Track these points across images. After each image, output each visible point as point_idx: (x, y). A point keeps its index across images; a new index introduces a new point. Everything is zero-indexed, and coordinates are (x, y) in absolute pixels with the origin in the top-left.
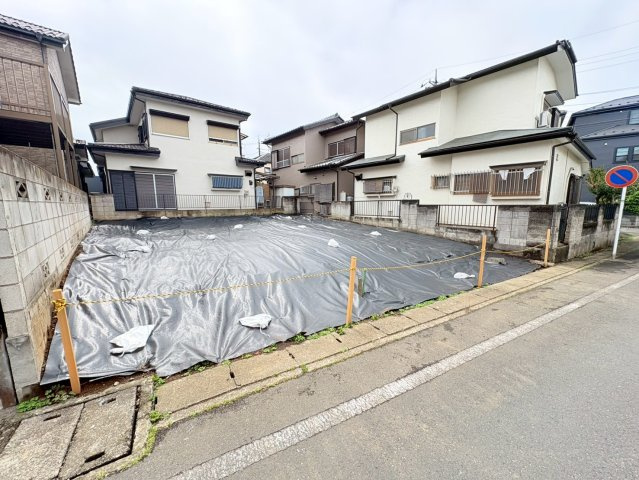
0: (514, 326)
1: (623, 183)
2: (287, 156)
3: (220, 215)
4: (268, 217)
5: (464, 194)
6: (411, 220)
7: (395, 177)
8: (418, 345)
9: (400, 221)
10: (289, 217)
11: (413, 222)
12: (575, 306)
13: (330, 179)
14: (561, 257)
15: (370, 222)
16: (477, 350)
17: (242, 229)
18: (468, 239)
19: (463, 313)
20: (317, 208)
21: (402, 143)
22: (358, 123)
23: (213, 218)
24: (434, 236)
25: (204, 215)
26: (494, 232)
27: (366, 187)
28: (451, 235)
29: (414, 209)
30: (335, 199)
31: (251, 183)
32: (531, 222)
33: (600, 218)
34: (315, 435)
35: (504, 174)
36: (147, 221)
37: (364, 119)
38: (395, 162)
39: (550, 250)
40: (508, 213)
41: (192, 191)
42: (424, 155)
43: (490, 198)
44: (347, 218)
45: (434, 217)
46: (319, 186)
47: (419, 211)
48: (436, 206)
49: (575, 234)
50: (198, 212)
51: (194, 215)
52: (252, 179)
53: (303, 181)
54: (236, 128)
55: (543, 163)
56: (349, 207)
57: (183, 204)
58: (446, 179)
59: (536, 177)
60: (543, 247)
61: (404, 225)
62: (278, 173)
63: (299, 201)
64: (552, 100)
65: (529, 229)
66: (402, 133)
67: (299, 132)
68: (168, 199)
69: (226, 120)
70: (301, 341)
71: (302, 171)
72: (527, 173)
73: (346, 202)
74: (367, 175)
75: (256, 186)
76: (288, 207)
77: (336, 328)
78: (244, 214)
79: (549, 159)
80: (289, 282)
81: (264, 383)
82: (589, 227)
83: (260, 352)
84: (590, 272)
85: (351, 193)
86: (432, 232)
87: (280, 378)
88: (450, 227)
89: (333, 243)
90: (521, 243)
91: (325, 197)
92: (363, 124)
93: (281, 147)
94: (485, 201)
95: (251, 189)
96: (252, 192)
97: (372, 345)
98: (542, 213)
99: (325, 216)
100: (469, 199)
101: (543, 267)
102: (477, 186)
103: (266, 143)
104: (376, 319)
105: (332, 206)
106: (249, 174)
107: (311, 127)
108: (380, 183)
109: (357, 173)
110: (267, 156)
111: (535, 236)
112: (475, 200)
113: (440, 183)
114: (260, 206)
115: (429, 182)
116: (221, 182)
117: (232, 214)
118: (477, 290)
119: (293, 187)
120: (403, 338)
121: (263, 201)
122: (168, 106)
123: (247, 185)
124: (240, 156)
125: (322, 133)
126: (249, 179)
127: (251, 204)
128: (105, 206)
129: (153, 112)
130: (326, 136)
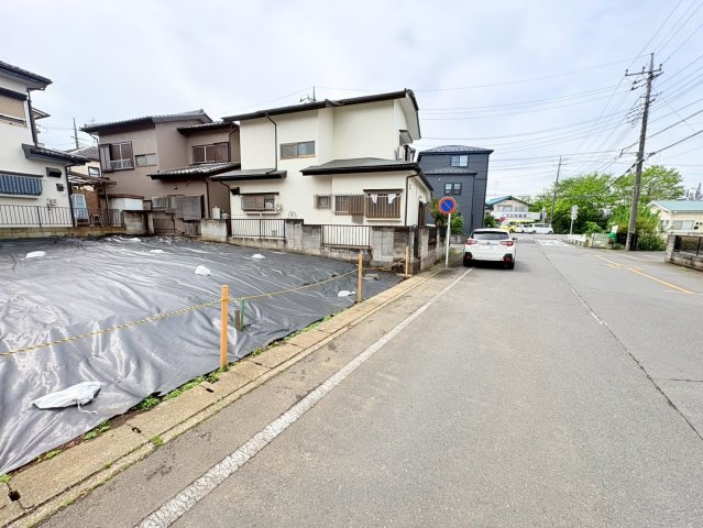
0: (385, 333)
1: (448, 210)
2: (128, 153)
4: (99, 238)
5: (344, 214)
6: (296, 240)
7: (278, 194)
8: (303, 372)
9: (285, 241)
10: (136, 239)
11: (299, 242)
12: (424, 308)
13: (199, 190)
14: (416, 270)
15: (252, 244)
16: (356, 363)
17: (44, 258)
18: (349, 258)
19: (345, 329)
20: (180, 227)
21: (282, 157)
22: (229, 126)
24: (320, 256)
26: (370, 251)
27: (244, 203)
28: (335, 254)
29: (298, 229)
30: (205, 215)
31: (60, 188)
32: (395, 240)
33: (438, 237)
34: (172, 524)
35: (374, 198)
37: (237, 123)
38: (276, 177)
39: (409, 264)
40: (379, 233)
42: (306, 173)
43: (365, 219)
44: (223, 240)
45: (318, 237)
46: (182, 200)
47: (304, 231)
48: (319, 226)
49: (424, 251)
52: (62, 181)
53: (157, 192)
54: (22, 98)
55: (401, 190)
56: (225, 226)
58: (328, 198)
59: (397, 201)
60: (404, 262)
61: (290, 246)
62: (113, 178)
63: (151, 217)
64: (405, 138)
65: (395, 247)
66: (282, 146)
67: (146, 124)
70: (153, 406)
71: (154, 177)
72: (391, 197)
73: (221, 220)
74: (245, 189)
75: (71, 192)
76: (134, 225)
77: (207, 375)
78: (48, 234)
79: (404, 187)
80: (132, 328)
81: (83, 486)
82: (432, 244)
83: (78, 440)
84: (433, 280)
85: (226, 208)
86: (318, 252)
87: (115, 468)
88: (334, 247)
89: (202, 270)
90: (389, 259)
91: (192, 212)
92: (237, 128)
93: (117, 140)
94: (362, 222)
95: (62, 199)
96: (63, 202)
97: (252, 385)
98: (402, 232)
99: (193, 237)
100: (348, 220)
101: (405, 279)
102: (354, 207)
103: (89, 130)
104: (258, 353)
105: (202, 225)
106: (57, 175)
107: (166, 121)
108: (261, 199)
109: (233, 186)
110: (91, 150)
111: (399, 253)
112: (354, 221)
113: (323, 202)
114: (80, 223)
115: (312, 202)
117: (22, 235)
118: (356, 306)
119: (142, 198)
120: (288, 368)
121: (86, 216)
123: (53, 191)
124: (30, 142)
125: (182, 131)
126: (56, 182)
127: (63, 220)
130: (188, 136)
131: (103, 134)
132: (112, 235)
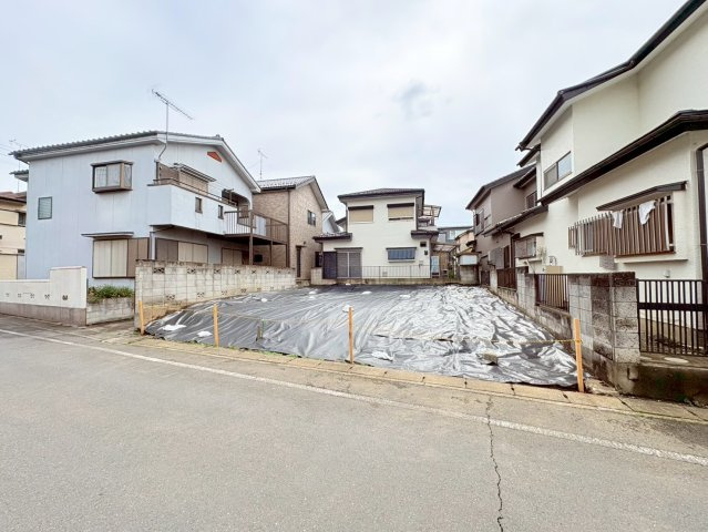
2: (482, 219)
3: (391, 283)
5: (592, 255)
7: (541, 234)
9: (517, 295)
15: (505, 296)
18: (554, 329)
21: (547, 187)
23: (385, 285)
24: (535, 321)
25: (377, 283)
26: (569, 320)
28: (544, 321)
31: (426, 253)
32: (593, 305)
35: (618, 218)
36: (339, 287)
40: (576, 287)
41: (374, 263)
44: (496, 290)
45: (533, 292)
47: (526, 282)
48: (534, 275)
50: (373, 280)
51: (370, 283)
52: (427, 249)
53: (490, 246)
54: (413, 205)
56: (497, 276)
57: (366, 274)
59: (658, 216)
61: (520, 301)
62: (478, 238)
63: (480, 269)
65: (594, 317)
68: (357, 271)
69: (407, 200)
71: (484, 235)
72: (646, 209)
74: (522, 233)
75: (432, 255)
76: (468, 277)
78: (413, 283)
86: (533, 314)
88: (543, 308)
90: (589, 344)
91: (500, 264)
93: (479, 210)
95: (426, 260)
96: (427, 262)
98: (599, 287)
100: (596, 263)
102: (601, 241)
105: (490, 275)
106: (423, 245)
107: (498, 184)
109: (515, 233)
111: (598, 333)
112: (602, 265)
114: (434, 275)
116: (396, 255)
117: (403, 283)
119: (477, 254)
121: (437, 271)
122: (359, 202)
123: (422, 256)
124: (415, 229)
125: (517, 186)
126: (424, 249)
127: (426, 274)
128: (317, 275)
129: (350, 209)
130: (524, 188)
131: (476, 208)
132: (450, 284)
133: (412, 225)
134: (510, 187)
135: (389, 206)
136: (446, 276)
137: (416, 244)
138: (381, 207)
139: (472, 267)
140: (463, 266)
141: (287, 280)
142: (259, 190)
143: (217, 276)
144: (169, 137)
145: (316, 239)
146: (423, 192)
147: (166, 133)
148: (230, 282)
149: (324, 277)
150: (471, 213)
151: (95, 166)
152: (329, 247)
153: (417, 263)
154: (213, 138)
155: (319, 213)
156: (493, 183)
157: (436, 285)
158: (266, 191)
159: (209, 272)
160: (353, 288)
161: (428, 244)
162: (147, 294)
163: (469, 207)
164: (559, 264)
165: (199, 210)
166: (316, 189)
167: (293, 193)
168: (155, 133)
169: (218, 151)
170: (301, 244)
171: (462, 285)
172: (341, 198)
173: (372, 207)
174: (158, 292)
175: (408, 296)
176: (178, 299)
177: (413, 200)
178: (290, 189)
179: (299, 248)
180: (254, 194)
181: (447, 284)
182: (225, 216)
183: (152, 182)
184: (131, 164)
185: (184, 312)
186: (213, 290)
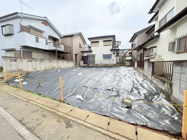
2: (134, 45)
3: (104, 65)
23: (102, 66)
25: (100, 65)
26: (171, 85)
27: (145, 54)
31: (115, 56)
36: (88, 67)
40: (179, 68)
41: (99, 59)
45: (151, 69)
47: (148, 65)
48: (152, 63)
50: (98, 64)
51: (97, 65)
57: (96, 62)
61: (145, 73)
62: (132, 52)
63: (132, 61)
68: (94, 61)
71: (134, 50)
75: (117, 57)
76: (128, 63)
78: (111, 65)
86: (150, 78)
95: (115, 58)
106: (114, 53)
108: (149, 51)
109: (145, 48)
114: (117, 63)
116: (106, 57)
117: (107, 65)
119: (131, 56)
121: (118, 62)
122: (94, 40)
123: (114, 57)
124: (112, 48)
125: (147, 33)
126: (114, 55)
127: (115, 62)
128: (82, 63)
129: (92, 42)
130: (149, 33)
131: (132, 41)
132: (122, 66)
133: (111, 47)
134: (144, 33)
135: (104, 41)
136: (121, 63)
137: (112, 53)
138: (101, 41)
139: (129, 60)
140: (127, 60)
141: (71, 64)
142: (62, 37)
143: (42, 63)
144: (23, 15)
145: (82, 52)
146: (114, 36)
147: (22, 13)
148: (48, 65)
149: (84, 63)
150: (131, 44)
151: (2, 27)
152: (85, 55)
153: (112, 59)
154: (44, 17)
155: (83, 44)
156: (139, 32)
157: (118, 66)
158: (65, 37)
159: (38, 61)
160: (92, 67)
161: (116, 53)
162: (8, 69)
163: (130, 42)
164: (162, 58)
165: (37, 41)
166: (82, 37)
167: (73, 37)
168: (17, 13)
169: (46, 22)
170: (77, 53)
171: (126, 66)
172: (89, 39)
173: (98, 42)
174: (14, 68)
175: (106, 70)
176: (24, 70)
177: (111, 39)
178: (72, 36)
179: (76, 55)
180: (61, 38)
181: (121, 66)
182: (48, 44)
183: (19, 31)
184: (13, 25)
185: (26, 75)
186: (40, 67)
